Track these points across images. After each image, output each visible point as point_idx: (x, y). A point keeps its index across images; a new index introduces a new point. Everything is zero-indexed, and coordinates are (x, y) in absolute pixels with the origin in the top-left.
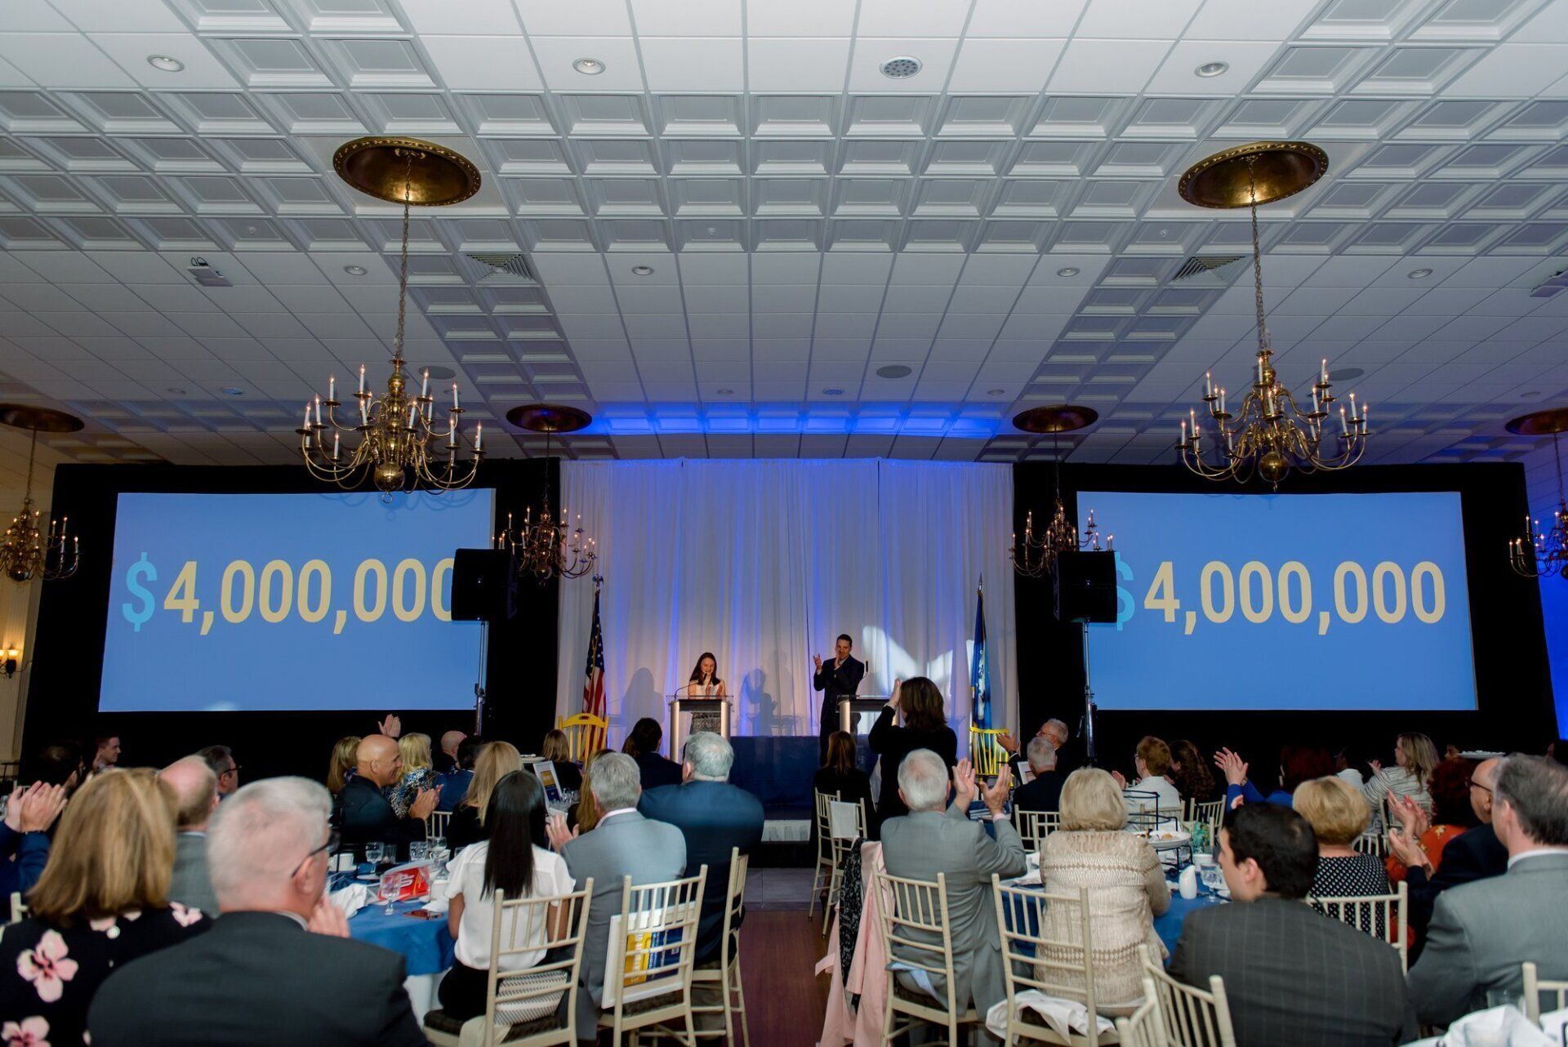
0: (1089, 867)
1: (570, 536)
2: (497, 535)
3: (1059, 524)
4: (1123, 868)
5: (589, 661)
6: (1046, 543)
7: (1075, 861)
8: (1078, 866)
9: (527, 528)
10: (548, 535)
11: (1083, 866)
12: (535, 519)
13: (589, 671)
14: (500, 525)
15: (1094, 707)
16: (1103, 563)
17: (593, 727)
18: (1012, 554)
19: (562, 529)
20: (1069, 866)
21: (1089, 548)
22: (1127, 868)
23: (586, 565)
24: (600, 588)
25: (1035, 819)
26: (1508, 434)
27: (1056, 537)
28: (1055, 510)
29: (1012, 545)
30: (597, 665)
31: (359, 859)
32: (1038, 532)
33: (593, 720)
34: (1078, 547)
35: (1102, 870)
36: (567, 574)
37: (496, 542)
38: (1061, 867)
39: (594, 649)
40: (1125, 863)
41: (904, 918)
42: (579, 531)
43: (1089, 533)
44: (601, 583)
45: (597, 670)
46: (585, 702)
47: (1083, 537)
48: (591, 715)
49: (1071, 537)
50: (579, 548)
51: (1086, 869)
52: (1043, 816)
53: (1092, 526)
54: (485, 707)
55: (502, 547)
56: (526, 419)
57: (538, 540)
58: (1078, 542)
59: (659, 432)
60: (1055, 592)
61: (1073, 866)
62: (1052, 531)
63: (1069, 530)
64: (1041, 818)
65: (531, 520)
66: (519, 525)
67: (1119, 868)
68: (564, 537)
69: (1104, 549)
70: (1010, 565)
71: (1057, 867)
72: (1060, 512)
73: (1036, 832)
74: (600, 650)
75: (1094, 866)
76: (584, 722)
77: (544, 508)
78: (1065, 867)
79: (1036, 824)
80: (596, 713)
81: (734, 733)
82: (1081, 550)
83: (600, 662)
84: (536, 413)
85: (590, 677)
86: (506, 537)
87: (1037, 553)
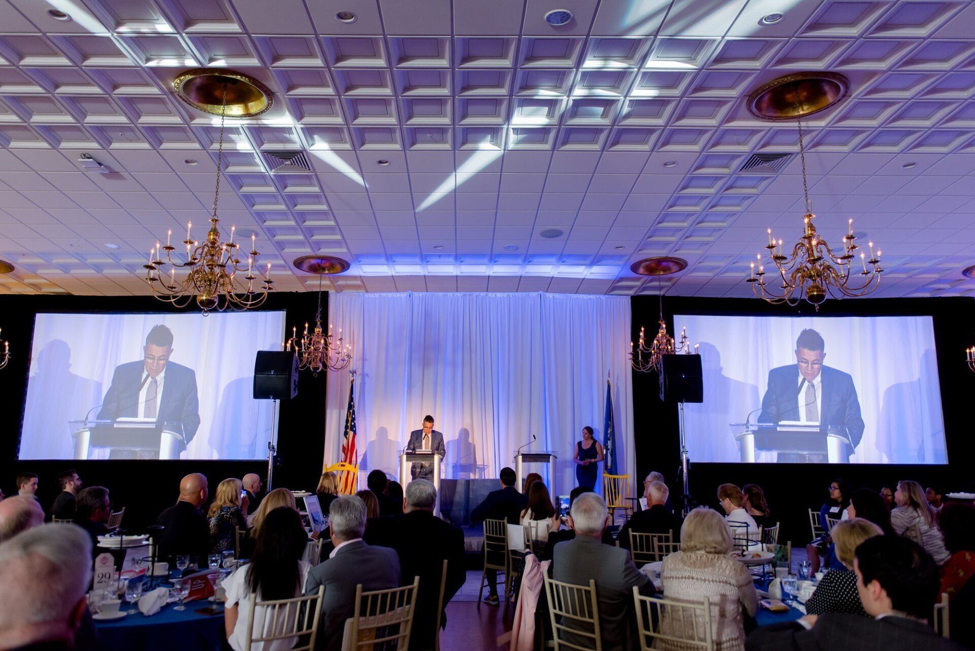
0: (697, 579)
1: (334, 343)
2: (286, 342)
3: (662, 337)
4: (723, 582)
5: (346, 427)
6: (654, 349)
7: (687, 574)
8: (689, 578)
9: (306, 337)
10: (319, 342)
11: (693, 578)
12: (311, 331)
13: (346, 434)
14: (288, 335)
15: (688, 461)
16: (693, 363)
17: (348, 472)
18: (631, 356)
19: (329, 338)
20: (682, 578)
21: (683, 353)
22: (726, 582)
23: (345, 362)
24: (354, 377)
25: (655, 539)
26: (963, 277)
27: (660, 345)
28: (659, 326)
29: (631, 350)
30: (352, 430)
31: (172, 567)
32: (649, 342)
33: (348, 467)
34: (674, 351)
35: (707, 582)
36: (332, 368)
37: (286, 347)
38: (676, 578)
39: (350, 419)
40: (725, 579)
41: (566, 612)
42: (341, 339)
43: (682, 342)
44: (355, 374)
45: (351, 433)
46: (343, 455)
47: (678, 345)
48: (347, 464)
49: (670, 345)
50: (340, 350)
51: (694, 580)
52: (661, 537)
53: (685, 337)
54: (275, 458)
55: (289, 349)
56: (306, 265)
57: (313, 346)
58: (675, 348)
59: (394, 274)
60: (660, 382)
61: (685, 578)
62: (658, 340)
63: (669, 341)
64: (660, 539)
65: (309, 332)
66: (300, 335)
67: (720, 582)
68: (330, 344)
69: (693, 353)
70: (630, 363)
71: (673, 578)
72: (662, 328)
73: (656, 549)
74: (353, 419)
75: (701, 579)
76: (342, 468)
77: (317, 324)
78: (679, 578)
79: (656, 543)
80: (350, 463)
81: (443, 477)
82: (677, 353)
83: (353, 428)
84: (313, 262)
85: (346, 438)
86: (292, 344)
87: (647, 356)
